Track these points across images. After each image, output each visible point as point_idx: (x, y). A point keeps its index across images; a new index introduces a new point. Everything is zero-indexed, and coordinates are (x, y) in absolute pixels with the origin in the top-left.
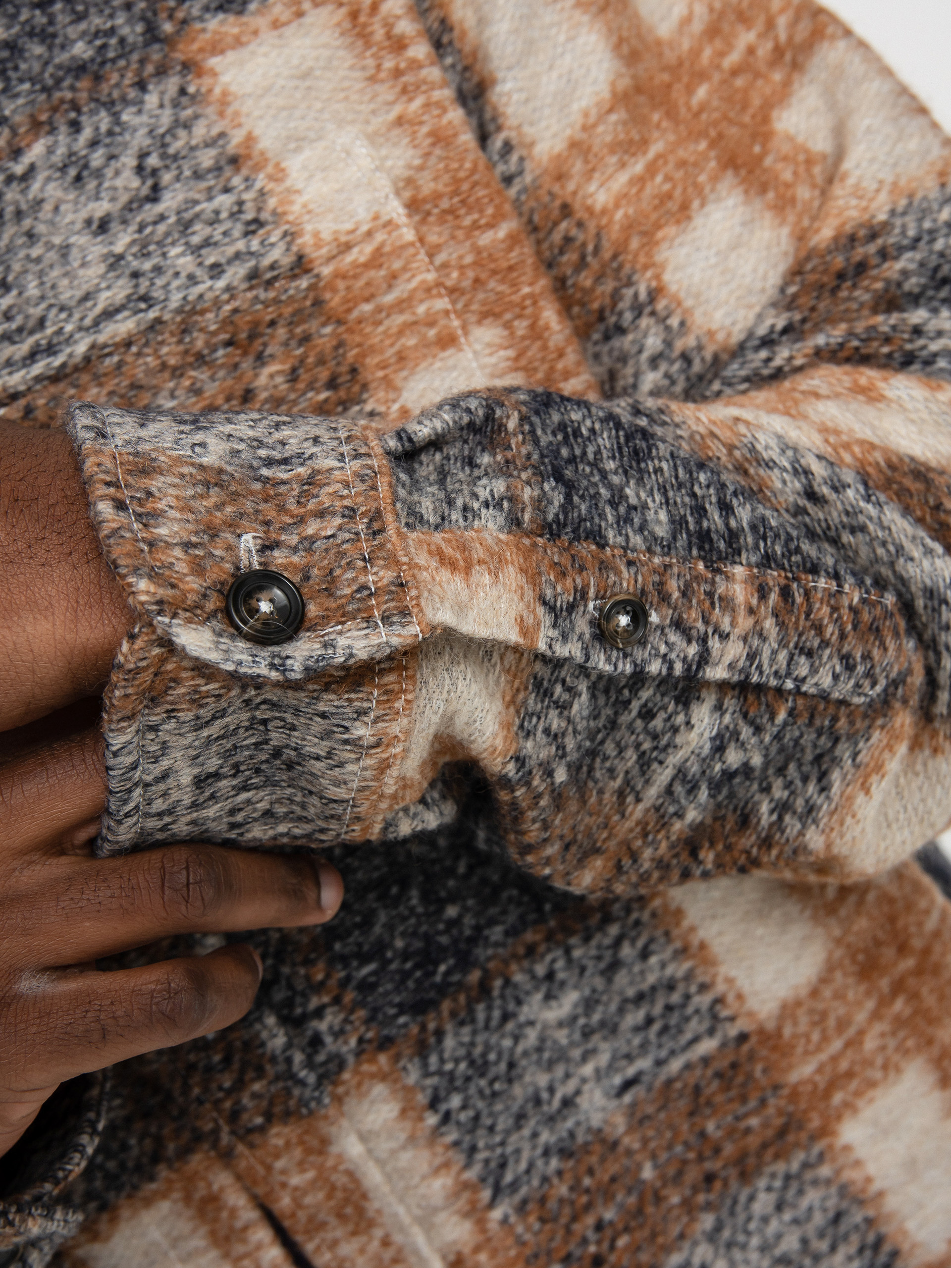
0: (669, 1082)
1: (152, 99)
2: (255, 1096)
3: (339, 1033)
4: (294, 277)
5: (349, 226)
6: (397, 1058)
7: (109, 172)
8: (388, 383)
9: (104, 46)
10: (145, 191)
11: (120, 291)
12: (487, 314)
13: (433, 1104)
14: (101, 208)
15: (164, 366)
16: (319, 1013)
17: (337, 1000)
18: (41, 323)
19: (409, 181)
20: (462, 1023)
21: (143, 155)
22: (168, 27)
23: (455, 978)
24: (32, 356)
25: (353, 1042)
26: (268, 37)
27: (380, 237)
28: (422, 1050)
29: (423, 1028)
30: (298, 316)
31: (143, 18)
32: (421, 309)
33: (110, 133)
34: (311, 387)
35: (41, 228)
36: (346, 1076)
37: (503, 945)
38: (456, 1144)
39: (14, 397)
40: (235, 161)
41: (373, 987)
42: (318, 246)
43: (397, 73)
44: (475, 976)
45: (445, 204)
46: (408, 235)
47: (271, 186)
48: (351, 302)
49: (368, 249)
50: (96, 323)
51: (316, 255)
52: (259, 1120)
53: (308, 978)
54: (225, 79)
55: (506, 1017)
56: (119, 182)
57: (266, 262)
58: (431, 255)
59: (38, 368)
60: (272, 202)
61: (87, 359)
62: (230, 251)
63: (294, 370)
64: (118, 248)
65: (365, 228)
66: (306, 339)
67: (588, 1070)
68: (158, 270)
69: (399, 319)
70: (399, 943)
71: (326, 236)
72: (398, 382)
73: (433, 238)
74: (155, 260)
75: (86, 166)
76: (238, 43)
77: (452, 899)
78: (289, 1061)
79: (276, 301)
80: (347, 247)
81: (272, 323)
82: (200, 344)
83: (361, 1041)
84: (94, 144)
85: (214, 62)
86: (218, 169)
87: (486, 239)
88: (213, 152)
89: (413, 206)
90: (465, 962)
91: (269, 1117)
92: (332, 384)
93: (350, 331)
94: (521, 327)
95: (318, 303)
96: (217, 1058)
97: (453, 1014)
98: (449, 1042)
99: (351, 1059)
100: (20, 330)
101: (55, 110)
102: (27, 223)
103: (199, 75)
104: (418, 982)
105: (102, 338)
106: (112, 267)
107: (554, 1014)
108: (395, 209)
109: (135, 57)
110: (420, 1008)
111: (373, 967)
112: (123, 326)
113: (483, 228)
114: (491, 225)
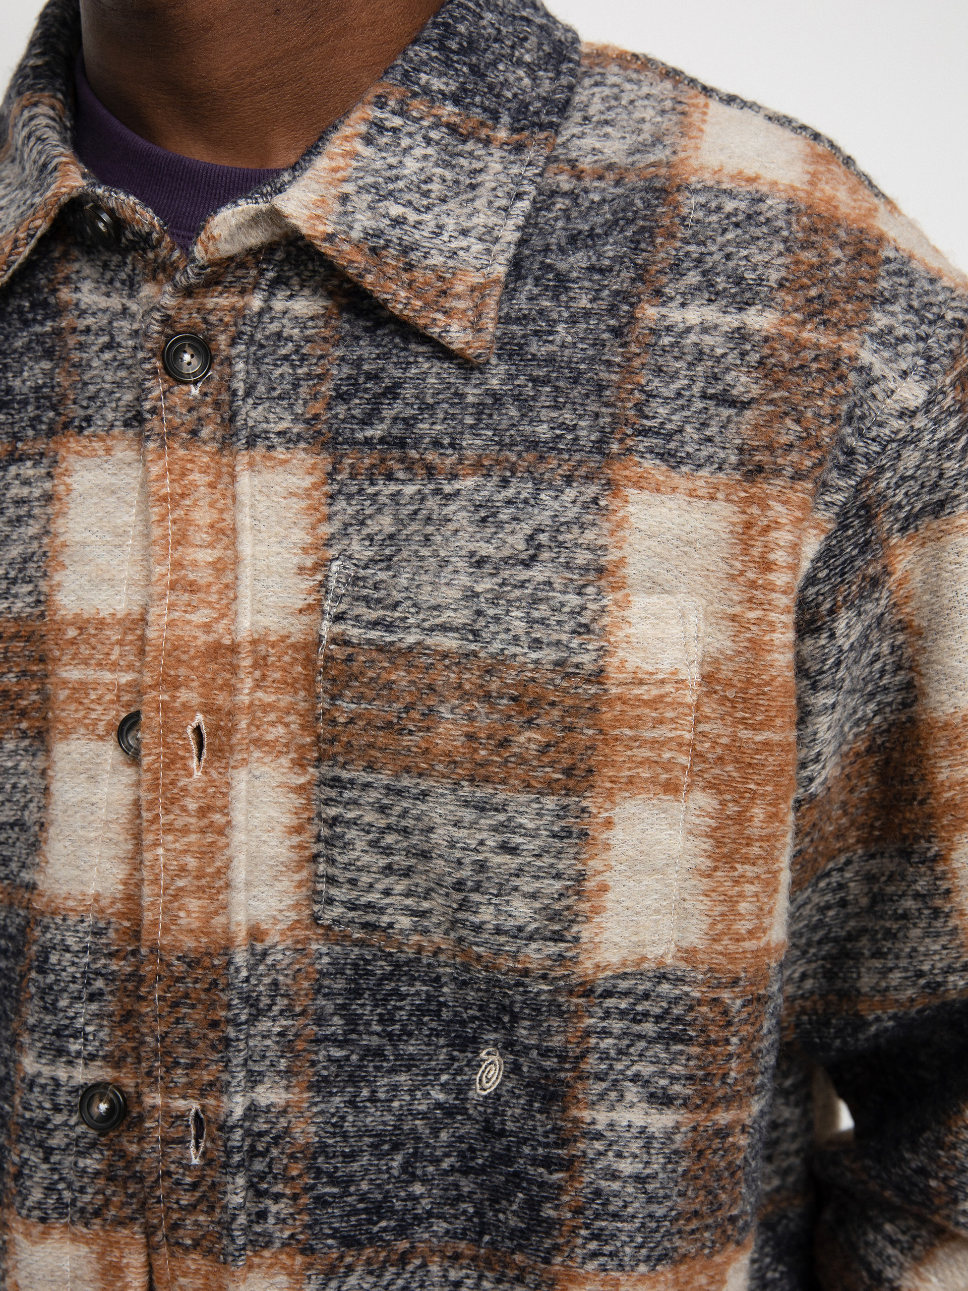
1: (570, 494)
2: (196, 1223)
3: (282, 1221)
4: (588, 681)
5: (650, 668)
6: (309, 1267)
7: (508, 528)
8: (610, 795)
9: (560, 437)
10: (524, 556)
11: (462, 617)
12: (712, 786)
14: (486, 549)
15: (460, 686)
16: (277, 1197)
17: (295, 1197)
18: (396, 605)
19: (715, 662)
20: (371, 1273)
21: (539, 530)
22: (615, 447)
23: (388, 1237)
24: (375, 624)
25: (287, 1234)
26: (681, 498)
27: (669, 688)
29: (341, 1258)
30: (574, 711)
31: (602, 430)
32: (667, 755)
33: (526, 502)
34: (551, 765)
35: (438, 538)
36: (266, 1253)
37: (439, 1238)
39: (347, 643)
40: (601, 571)
41: (326, 1204)
42: (621, 668)
43: (753, 585)
44: (403, 1245)
45: (730, 694)
46: (690, 698)
47: (613, 608)
48: (619, 721)
49: (655, 692)
50: (432, 629)
51: (614, 675)
52: (189, 1242)
53: (286, 1167)
54: (631, 509)
56: (510, 539)
57: (576, 659)
58: (697, 721)
59: (373, 634)
60: (606, 620)
61: (410, 649)
62: (555, 637)
63: (548, 745)
64: (479, 588)
65: (661, 676)
66: (571, 729)
68: (497, 619)
69: (645, 753)
70: (364, 1186)
71: (630, 666)
72: (617, 799)
73: (707, 710)
74: (499, 611)
75: (494, 515)
76: (657, 489)
78: (234, 1217)
79: (565, 691)
80: (641, 683)
81: (553, 704)
82: (494, 686)
83: (292, 1236)
84: (509, 502)
85: (631, 492)
86: (585, 569)
87: (745, 734)
88: (589, 556)
89: (708, 679)
90: (402, 1231)
91: (196, 1244)
92: (569, 772)
93: (605, 742)
94: (731, 809)
95: (594, 709)
96: (188, 1180)
97: (369, 1262)
99: (278, 1244)
100: (379, 601)
101: (498, 462)
102: (430, 529)
103: (615, 496)
104: (360, 1223)
105: (429, 641)
106: (466, 598)
108: (693, 674)
109: (577, 457)
110: (348, 1242)
111: (335, 1190)
112: (449, 643)
113: (748, 726)
114: (755, 728)
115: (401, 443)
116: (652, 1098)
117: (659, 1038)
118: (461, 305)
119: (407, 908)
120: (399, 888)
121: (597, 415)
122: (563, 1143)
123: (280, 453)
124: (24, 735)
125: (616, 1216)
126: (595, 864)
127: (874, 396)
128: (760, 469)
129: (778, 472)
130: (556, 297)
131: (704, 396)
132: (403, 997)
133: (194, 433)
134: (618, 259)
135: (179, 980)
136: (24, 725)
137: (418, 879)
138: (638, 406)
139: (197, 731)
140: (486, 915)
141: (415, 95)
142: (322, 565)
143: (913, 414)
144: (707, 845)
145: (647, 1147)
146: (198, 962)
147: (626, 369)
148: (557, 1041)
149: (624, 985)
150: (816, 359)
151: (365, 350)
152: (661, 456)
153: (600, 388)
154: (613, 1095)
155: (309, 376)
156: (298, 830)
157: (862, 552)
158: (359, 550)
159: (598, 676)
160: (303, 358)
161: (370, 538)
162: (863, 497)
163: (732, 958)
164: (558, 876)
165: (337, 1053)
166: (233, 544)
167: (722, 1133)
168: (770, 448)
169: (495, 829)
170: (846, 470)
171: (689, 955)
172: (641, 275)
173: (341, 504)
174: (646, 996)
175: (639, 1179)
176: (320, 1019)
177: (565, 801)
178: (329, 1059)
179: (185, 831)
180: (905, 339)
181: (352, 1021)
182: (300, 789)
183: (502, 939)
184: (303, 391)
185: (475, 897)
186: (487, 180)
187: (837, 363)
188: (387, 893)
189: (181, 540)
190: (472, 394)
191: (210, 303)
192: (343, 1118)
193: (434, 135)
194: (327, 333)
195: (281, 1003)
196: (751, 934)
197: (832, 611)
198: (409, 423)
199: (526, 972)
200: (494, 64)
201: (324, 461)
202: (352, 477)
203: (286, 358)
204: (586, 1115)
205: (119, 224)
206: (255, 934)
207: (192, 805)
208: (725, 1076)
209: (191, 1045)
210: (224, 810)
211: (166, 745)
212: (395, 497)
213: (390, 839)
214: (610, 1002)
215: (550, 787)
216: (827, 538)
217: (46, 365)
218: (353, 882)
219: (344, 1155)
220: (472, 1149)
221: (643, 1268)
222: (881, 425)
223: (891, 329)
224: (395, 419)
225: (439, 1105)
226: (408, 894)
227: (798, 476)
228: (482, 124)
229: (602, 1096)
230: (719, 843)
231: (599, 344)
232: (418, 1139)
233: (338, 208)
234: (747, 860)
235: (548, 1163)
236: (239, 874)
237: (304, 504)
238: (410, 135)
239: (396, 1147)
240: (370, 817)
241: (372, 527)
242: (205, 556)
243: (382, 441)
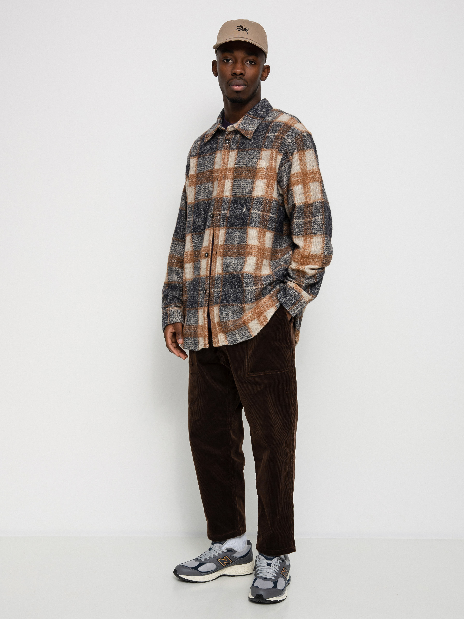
0: (241, 245)
1: (257, 152)
2: (218, 224)
5: (261, 167)
8: (256, 179)
9: (257, 146)
10: (253, 158)
12: (267, 179)
13: (227, 233)
14: (249, 157)
16: (225, 222)
19: (268, 166)
20: (232, 229)
21: (254, 155)
22: (262, 147)
23: (234, 226)
24: (239, 165)
26: (267, 151)
28: (228, 229)
30: (254, 171)
32: (262, 176)
33: (254, 153)
38: (226, 237)
39: (237, 167)
42: (258, 167)
45: (269, 169)
46: (265, 170)
47: (259, 162)
48: (258, 172)
50: (244, 164)
51: (257, 167)
54: (263, 153)
55: (235, 232)
56: (252, 156)
61: (242, 167)
63: (252, 175)
66: (254, 173)
67: (237, 240)
69: (260, 175)
70: (233, 221)
72: (257, 180)
73: (267, 171)
76: (265, 151)
77: (239, 221)
79: (254, 169)
80: (260, 168)
81: (252, 171)
82: (248, 170)
84: (252, 153)
85: (263, 151)
88: (258, 157)
90: (236, 226)
91: (218, 226)
92: (253, 177)
93: (257, 174)
94: (268, 181)
95: (256, 171)
98: (230, 230)
99: (225, 226)
101: (252, 149)
102: (245, 156)
103: (261, 152)
104: (232, 225)
107: (238, 234)
108: (266, 168)
109: (259, 148)
110: (230, 226)
111: (230, 221)
112: (245, 166)
113: (270, 173)
114: (271, 173)
115: (244, 148)
116: (258, 210)
117: (259, 204)
118: (249, 134)
119: (238, 192)
120: (238, 190)
121: (261, 144)
122: (249, 215)
123: (234, 150)
124: (210, 182)
125: (253, 221)
126: (254, 186)
127: (286, 141)
128: (273, 148)
129: (274, 148)
130: (259, 133)
131: (271, 142)
132: (238, 202)
133: (227, 149)
134: (265, 129)
135: (219, 200)
136: (210, 181)
137: (240, 189)
138: (265, 143)
139: (224, 177)
140: (244, 191)
141: (249, 115)
142: (236, 160)
143: (290, 143)
144: (266, 185)
145: (257, 214)
146: (220, 198)
147: (264, 140)
148: (250, 205)
149: (257, 199)
150: (280, 137)
151: (243, 140)
152: (266, 148)
153: (261, 141)
154: (254, 209)
155: (238, 143)
156: (231, 186)
157: (286, 157)
158: (239, 158)
159: (256, 168)
160: (237, 141)
161: (240, 157)
162: (286, 151)
163: (267, 196)
164: (251, 187)
165: (232, 208)
166: (228, 159)
167: (266, 215)
168: (274, 146)
169: (246, 183)
170: (284, 149)
171: (263, 196)
172: (267, 131)
173: (238, 154)
174: (259, 200)
175: (255, 218)
176: (231, 205)
177: (252, 180)
178: (231, 208)
179: (221, 186)
180: (290, 135)
181: (234, 205)
182: (232, 182)
183: (246, 194)
184: (237, 144)
185: (244, 190)
186: (255, 123)
187: (282, 138)
188: (237, 191)
189: (224, 159)
190: (250, 143)
191: (230, 136)
192: (232, 214)
193: (250, 119)
194: (240, 138)
195: (228, 203)
196: (270, 195)
197: (284, 164)
198: (245, 146)
199: (248, 197)
200: (259, 111)
201: (238, 150)
202: (240, 152)
203: (236, 141)
204: (251, 211)
205: (222, 130)
206: (226, 196)
207: (222, 184)
208: (266, 209)
209: (219, 207)
210: (225, 184)
211: (221, 178)
212: (243, 153)
213: (238, 186)
214: (255, 201)
215: (251, 179)
216: (283, 156)
217: (216, 145)
218: (234, 190)
219: (231, 218)
220: (243, 217)
221: (255, 227)
222: (287, 144)
223: (289, 135)
224: (244, 146)
225: (240, 213)
226: (239, 191)
227: (276, 148)
228: (256, 117)
229: (253, 209)
230: (267, 184)
231: (262, 137)
232: (238, 217)
233: (239, 125)
234: (270, 187)
235: (248, 217)
236: (225, 190)
237: (235, 155)
238: (248, 119)
239: (236, 217)
240: (237, 184)
241: (241, 156)
242: (226, 160)
243: (243, 148)
